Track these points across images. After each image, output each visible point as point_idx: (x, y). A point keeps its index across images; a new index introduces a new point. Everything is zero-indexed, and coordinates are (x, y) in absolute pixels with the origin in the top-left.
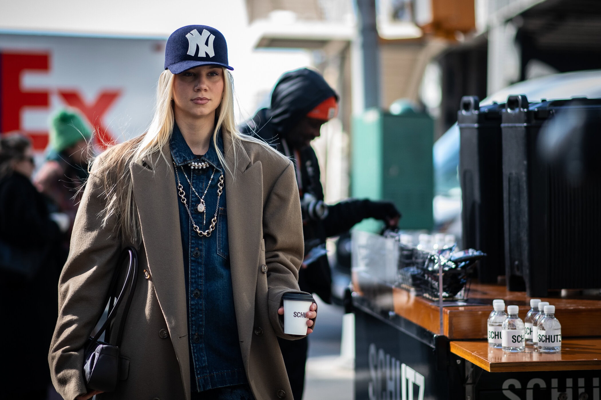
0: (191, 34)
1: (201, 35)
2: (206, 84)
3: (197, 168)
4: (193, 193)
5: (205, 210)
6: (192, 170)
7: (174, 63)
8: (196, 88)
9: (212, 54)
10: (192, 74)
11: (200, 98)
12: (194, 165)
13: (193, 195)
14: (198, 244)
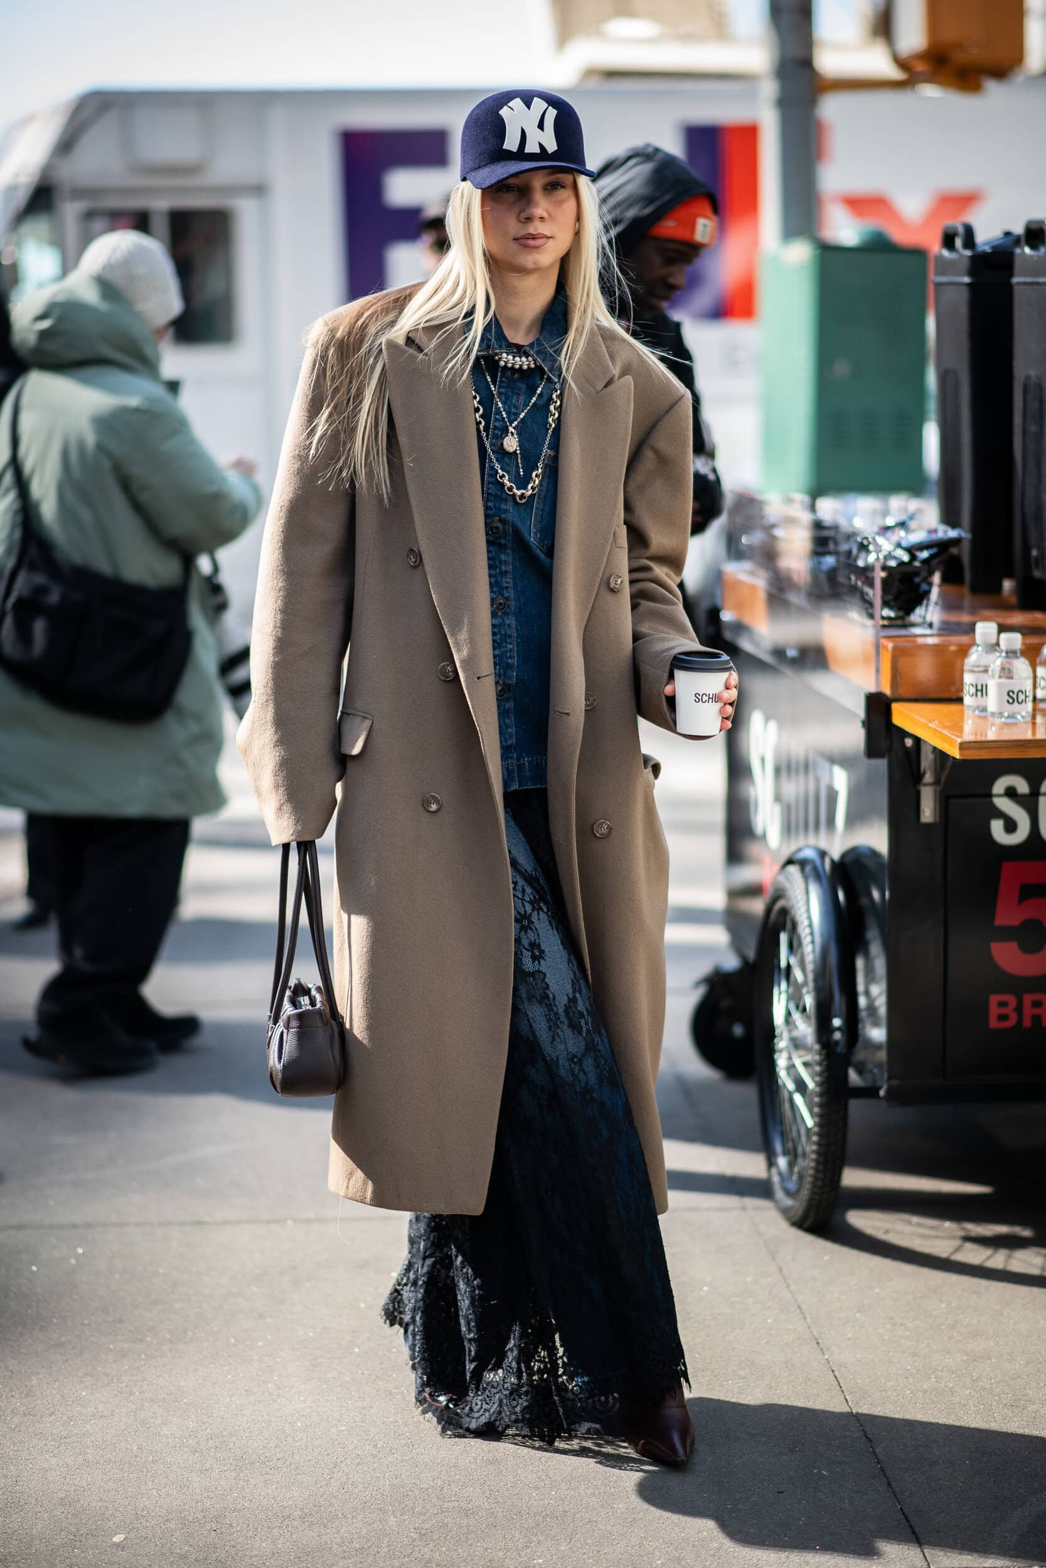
0: (509, 107)
1: (529, 109)
2: (541, 206)
3: (510, 365)
4: (499, 412)
5: (518, 448)
6: (500, 369)
7: (479, 167)
8: (523, 215)
9: (552, 146)
10: (514, 188)
11: (530, 234)
12: (506, 358)
13: (497, 417)
14: (500, 509)
